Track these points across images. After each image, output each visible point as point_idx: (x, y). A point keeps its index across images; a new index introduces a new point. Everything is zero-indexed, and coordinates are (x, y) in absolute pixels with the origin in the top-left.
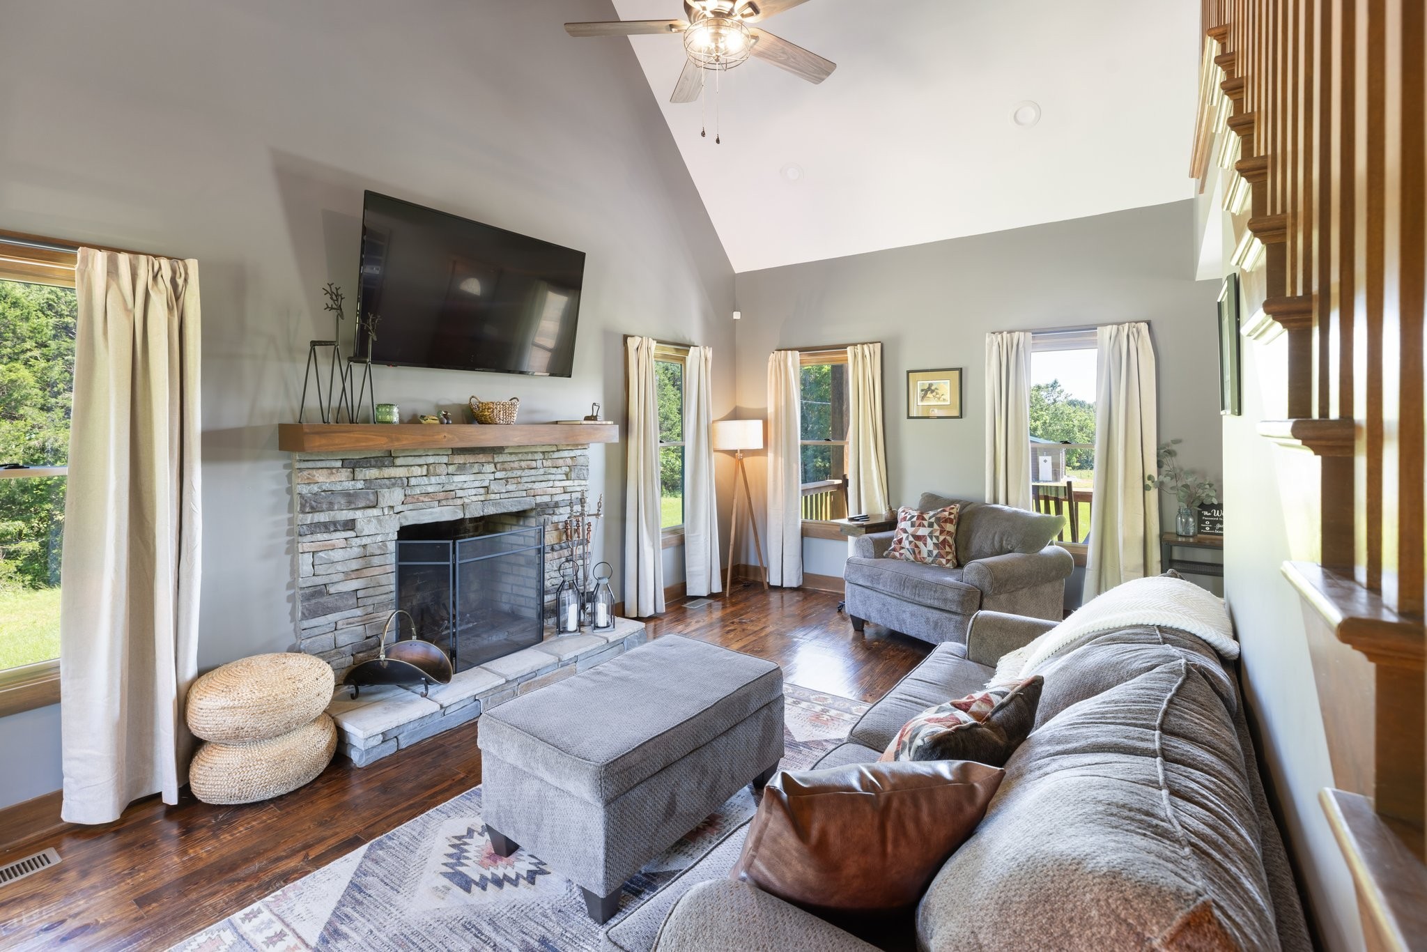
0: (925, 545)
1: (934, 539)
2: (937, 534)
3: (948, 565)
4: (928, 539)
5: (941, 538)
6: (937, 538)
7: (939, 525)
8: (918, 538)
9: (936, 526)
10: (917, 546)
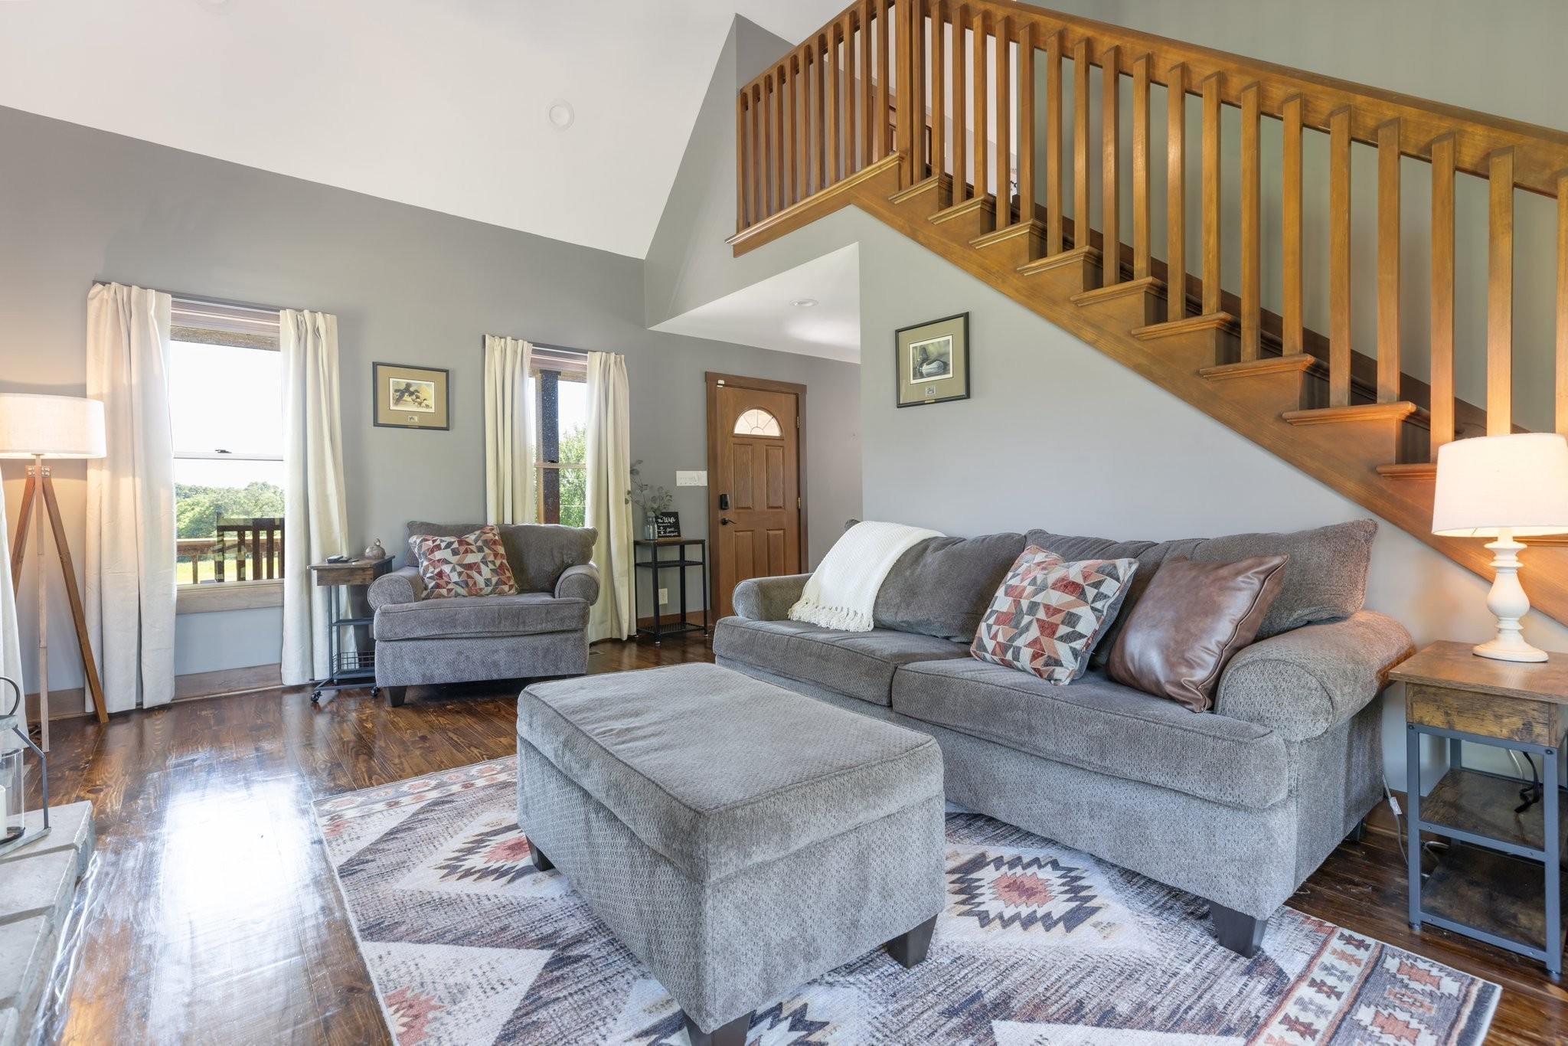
0: (480, 573)
1: (490, 564)
2: (491, 558)
3: (512, 592)
4: (482, 566)
5: (498, 563)
6: (493, 563)
7: (490, 548)
8: (469, 567)
9: (487, 551)
10: (469, 576)
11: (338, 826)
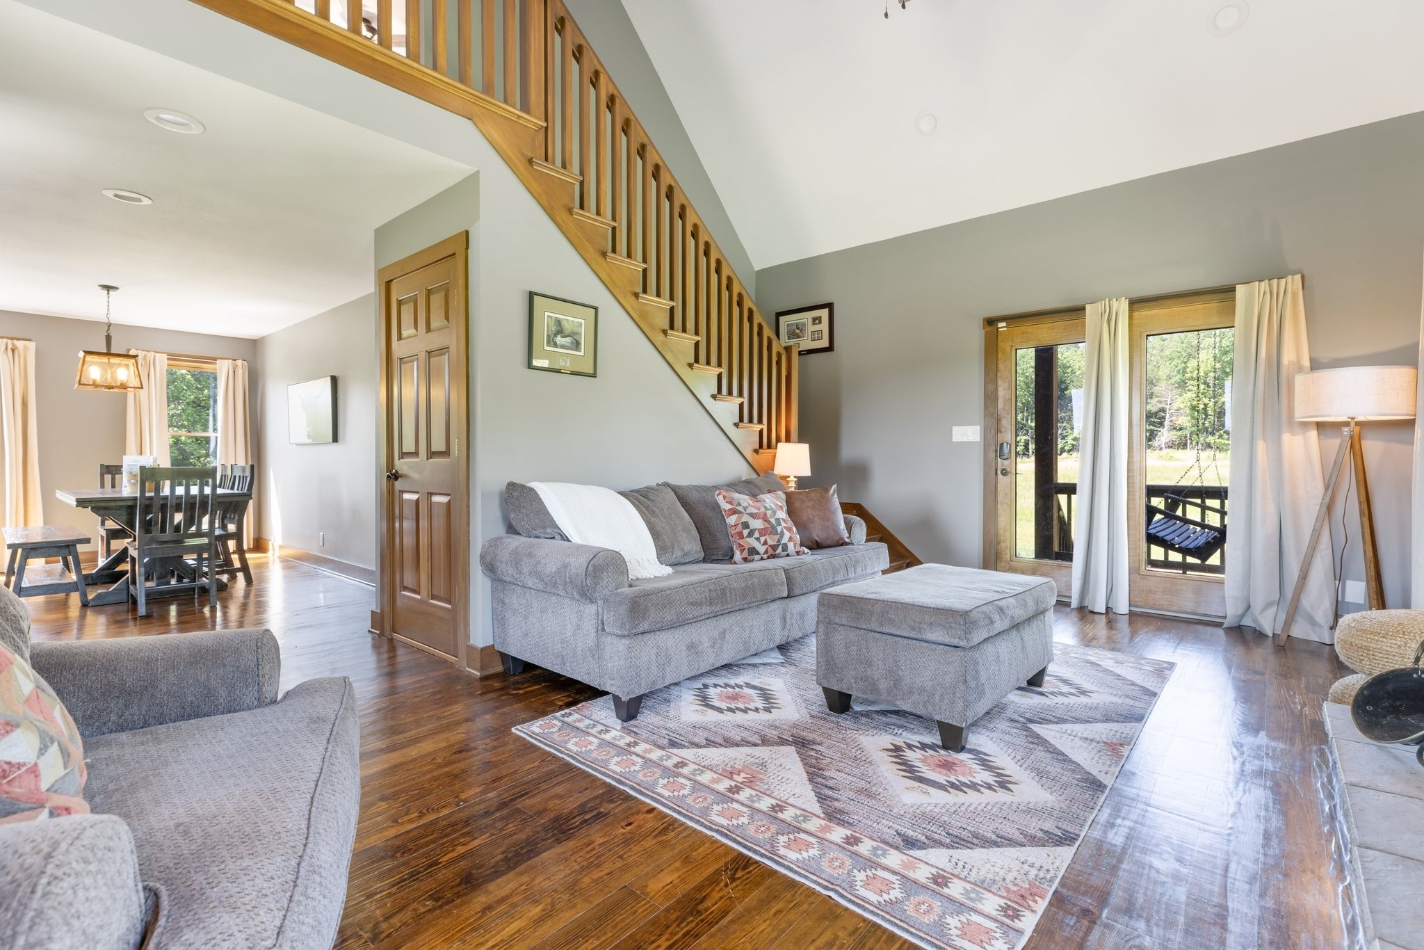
11: (1022, 896)
